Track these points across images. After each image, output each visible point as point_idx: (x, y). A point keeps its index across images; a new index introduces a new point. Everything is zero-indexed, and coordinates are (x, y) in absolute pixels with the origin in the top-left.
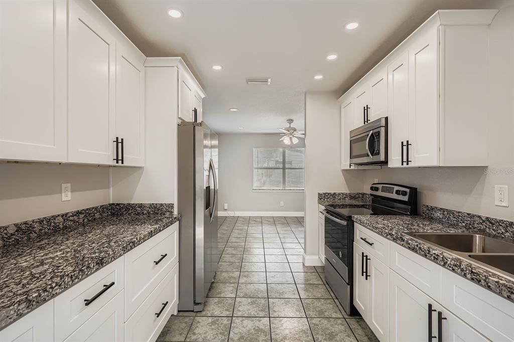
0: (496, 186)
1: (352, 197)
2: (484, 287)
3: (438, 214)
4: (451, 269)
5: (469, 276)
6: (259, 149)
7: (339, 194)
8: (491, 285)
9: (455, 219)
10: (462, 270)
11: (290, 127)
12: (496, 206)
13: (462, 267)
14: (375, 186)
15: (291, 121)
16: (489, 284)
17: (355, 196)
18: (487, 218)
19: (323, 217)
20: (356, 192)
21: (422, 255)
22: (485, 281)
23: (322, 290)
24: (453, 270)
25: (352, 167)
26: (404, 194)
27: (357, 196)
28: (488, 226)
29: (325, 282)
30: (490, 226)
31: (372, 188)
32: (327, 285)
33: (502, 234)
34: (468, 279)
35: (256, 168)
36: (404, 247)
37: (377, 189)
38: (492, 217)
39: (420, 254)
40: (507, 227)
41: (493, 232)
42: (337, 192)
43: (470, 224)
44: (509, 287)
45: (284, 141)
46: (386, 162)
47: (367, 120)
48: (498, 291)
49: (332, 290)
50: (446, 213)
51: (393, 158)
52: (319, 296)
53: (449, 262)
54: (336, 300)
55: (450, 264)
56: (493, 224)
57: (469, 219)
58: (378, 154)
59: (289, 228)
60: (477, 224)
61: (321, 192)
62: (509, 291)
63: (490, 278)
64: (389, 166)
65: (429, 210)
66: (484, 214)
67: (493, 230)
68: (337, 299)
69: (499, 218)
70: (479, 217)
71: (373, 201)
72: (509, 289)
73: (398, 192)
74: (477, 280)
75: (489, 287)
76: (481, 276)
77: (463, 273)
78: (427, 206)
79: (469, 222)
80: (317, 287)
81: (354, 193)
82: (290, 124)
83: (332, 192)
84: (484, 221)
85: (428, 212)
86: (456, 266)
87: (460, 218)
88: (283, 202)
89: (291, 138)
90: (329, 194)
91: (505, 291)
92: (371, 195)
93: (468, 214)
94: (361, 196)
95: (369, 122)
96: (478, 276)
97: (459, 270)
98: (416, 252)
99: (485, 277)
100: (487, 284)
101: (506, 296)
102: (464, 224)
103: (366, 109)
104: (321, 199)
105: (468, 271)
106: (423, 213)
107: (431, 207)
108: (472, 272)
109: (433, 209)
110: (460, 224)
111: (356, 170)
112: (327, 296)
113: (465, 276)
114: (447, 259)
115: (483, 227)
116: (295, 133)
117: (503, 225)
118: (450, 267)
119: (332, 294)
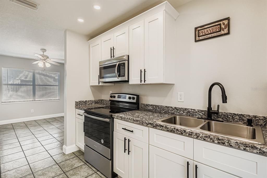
0: (178, 93)
1: (96, 102)
2: (227, 146)
3: (150, 108)
4: (202, 139)
5: (216, 142)
6: (8, 69)
7: (89, 101)
8: (232, 145)
9: (159, 109)
10: (211, 139)
11: (43, 54)
12: (178, 101)
13: (211, 137)
14: (113, 95)
15: (44, 50)
16: (231, 144)
17: (97, 102)
18: (175, 108)
19: (83, 118)
20: (98, 99)
21: (179, 134)
22: (228, 143)
23: (86, 169)
24: (204, 139)
25: (100, 84)
26: (134, 98)
27: (99, 101)
28: (175, 111)
29: (85, 161)
30: (176, 111)
31: (111, 97)
32: (87, 164)
33: (182, 114)
34: (216, 143)
35: (5, 84)
36: (164, 130)
37: (114, 97)
38: (177, 107)
39: (177, 133)
40: (184, 110)
41: (178, 113)
42: (88, 100)
43: (167, 111)
44: (245, 144)
45: (39, 64)
46: (128, 81)
47: (114, 56)
48: (237, 147)
49: (92, 166)
50: (154, 107)
51: (133, 79)
52: (86, 175)
53: (201, 136)
54: (98, 173)
55: (202, 136)
56: (178, 110)
57: (166, 109)
58: (124, 76)
59: (41, 129)
60: (171, 111)
61: (77, 101)
62: (245, 146)
63: (231, 141)
64: (129, 83)
65: (145, 106)
66: (174, 106)
67: (178, 112)
68: (98, 171)
69: (180, 107)
70: (171, 107)
71: (111, 104)
72: (245, 145)
73: (130, 98)
74: (222, 143)
75: (231, 146)
76: (225, 140)
77: (212, 141)
78: (144, 104)
79: (166, 110)
80: (81, 168)
81: (97, 100)
82: (43, 52)
83: (85, 100)
84: (174, 109)
85: (144, 107)
86: (206, 137)
87: (162, 108)
88: (33, 110)
89: (44, 63)
90: (82, 101)
91: (242, 146)
92: (110, 100)
93: (166, 106)
94: (100, 101)
95: (114, 57)
96: (223, 141)
97: (209, 139)
98: (174, 132)
99: (228, 140)
100: (229, 144)
101: (243, 149)
102: (164, 111)
103: (112, 50)
104: (77, 105)
105: (215, 139)
106: (142, 108)
107: (146, 104)
108: (218, 139)
109: (147, 105)
110: (162, 112)
111: (102, 86)
112: (91, 172)
113: (213, 142)
114: (199, 134)
115: (173, 112)
116: (48, 59)
117: (182, 110)
118: (202, 138)
119: (94, 169)
